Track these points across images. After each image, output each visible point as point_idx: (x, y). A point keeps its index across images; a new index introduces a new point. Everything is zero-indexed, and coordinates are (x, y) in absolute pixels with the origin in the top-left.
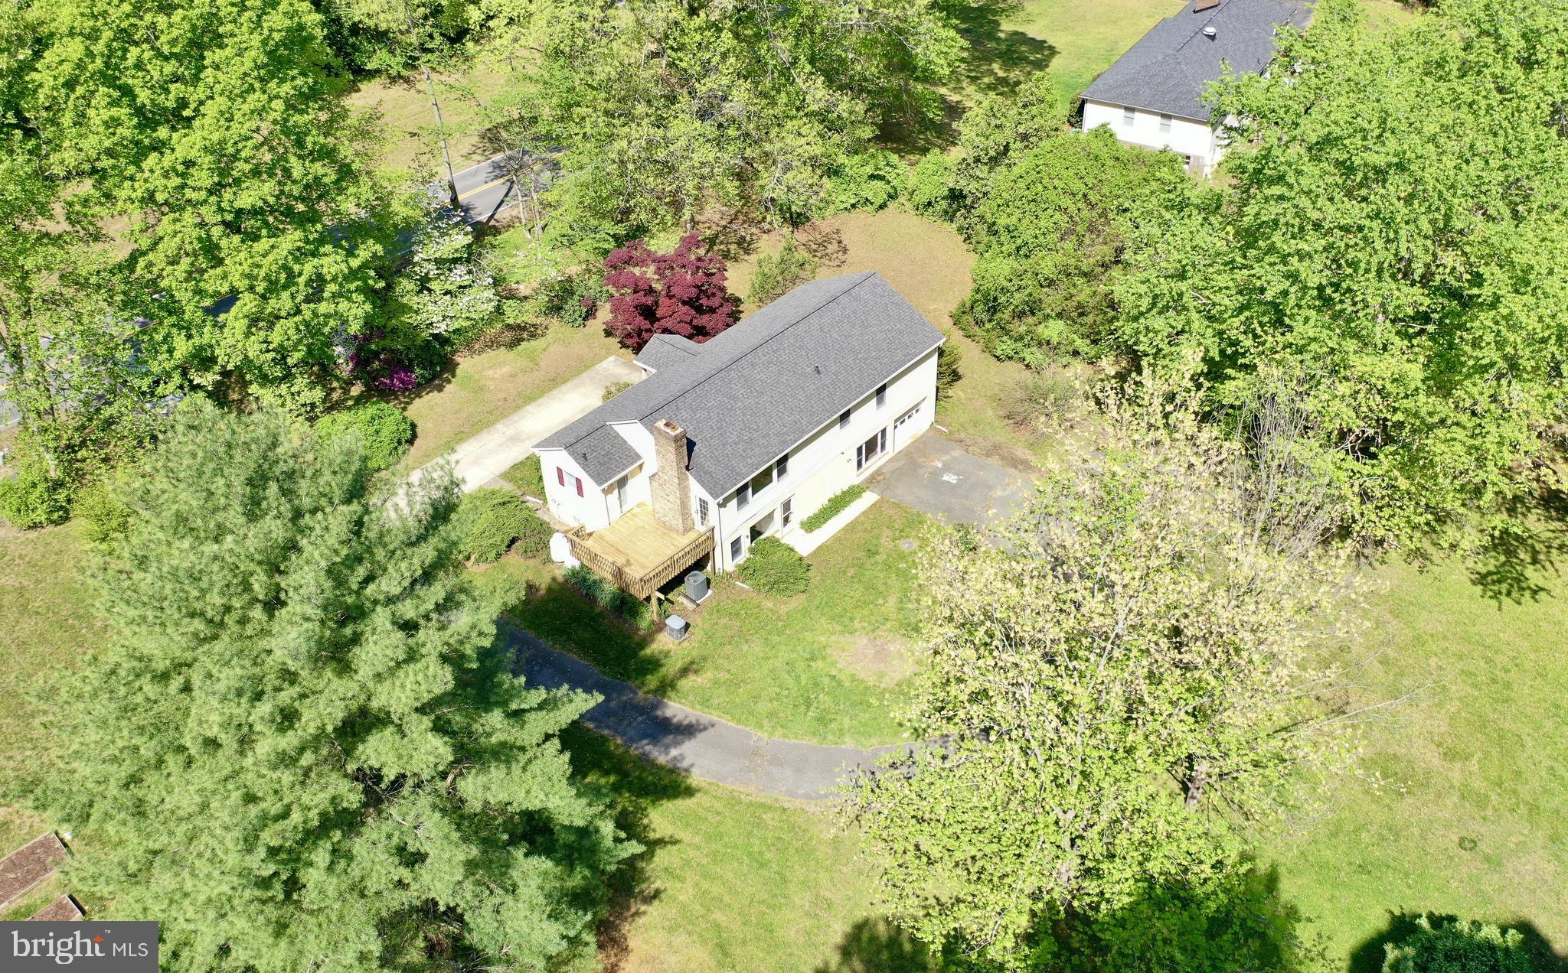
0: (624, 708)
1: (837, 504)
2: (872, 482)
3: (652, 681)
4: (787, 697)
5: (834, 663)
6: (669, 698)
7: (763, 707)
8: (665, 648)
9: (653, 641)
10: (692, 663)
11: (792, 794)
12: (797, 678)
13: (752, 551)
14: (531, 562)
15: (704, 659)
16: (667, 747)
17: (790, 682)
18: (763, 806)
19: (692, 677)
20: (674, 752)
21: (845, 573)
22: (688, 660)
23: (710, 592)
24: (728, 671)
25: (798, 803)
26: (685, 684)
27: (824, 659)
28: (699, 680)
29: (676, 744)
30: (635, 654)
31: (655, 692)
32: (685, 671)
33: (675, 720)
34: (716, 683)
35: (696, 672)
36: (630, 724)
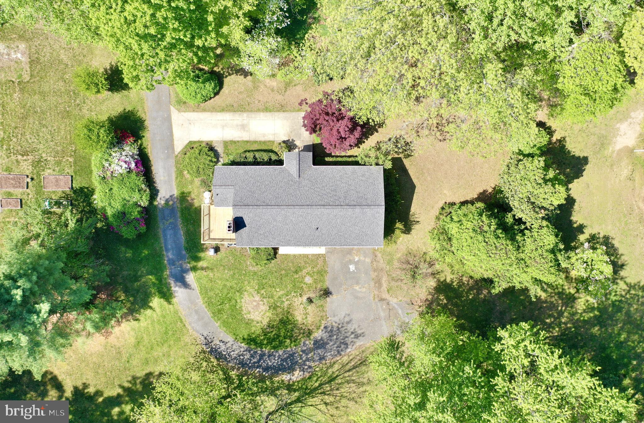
3: (193, 263)
4: (219, 297)
5: (241, 299)
6: (192, 273)
10: (208, 268)
11: (190, 324)
16: (177, 286)
17: (225, 293)
18: (181, 320)
19: (203, 272)
20: (177, 289)
21: (281, 271)
24: (214, 275)
25: (189, 327)
26: (199, 272)
27: (241, 294)
28: (204, 274)
29: (180, 287)
31: (190, 268)
32: (203, 269)
33: (186, 280)
35: (206, 271)
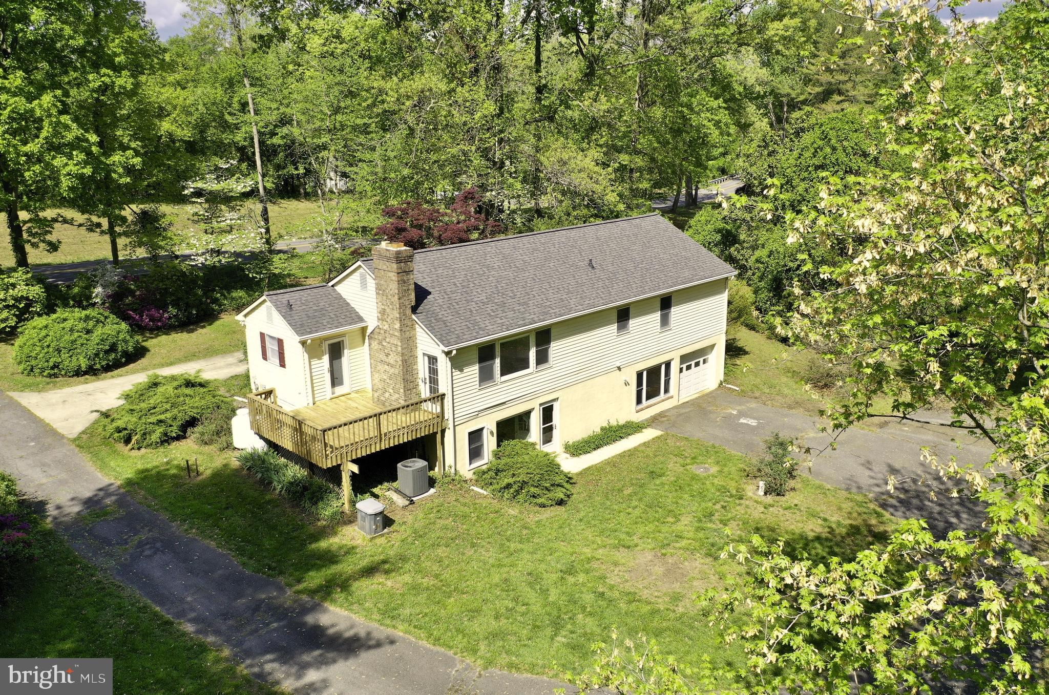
0: (256, 609)
1: (611, 434)
2: (653, 421)
3: (315, 579)
4: (523, 615)
5: (603, 578)
6: (333, 601)
7: (481, 625)
8: (351, 543)
9: (335, 534)
10: (384, 562)
12: (545, 592)
13: (497, 456)
14: (207, 449)
15: (403, 559)
16: (304, 668)
17: (531, 596)
19: (379, 578)
21: (620, 490)
22: (377, 558)
23: (432, 491)
24: (437, 576)
26: (363, 587)
27: (587, 572)
28: (389, 583)
29: (322, 663)
30: (303, 544)
31: (312, 592)
32: (370, 571)
33: (331, 631)
34: (415, 588)
35: (387, 572)
36: (256, 631)
